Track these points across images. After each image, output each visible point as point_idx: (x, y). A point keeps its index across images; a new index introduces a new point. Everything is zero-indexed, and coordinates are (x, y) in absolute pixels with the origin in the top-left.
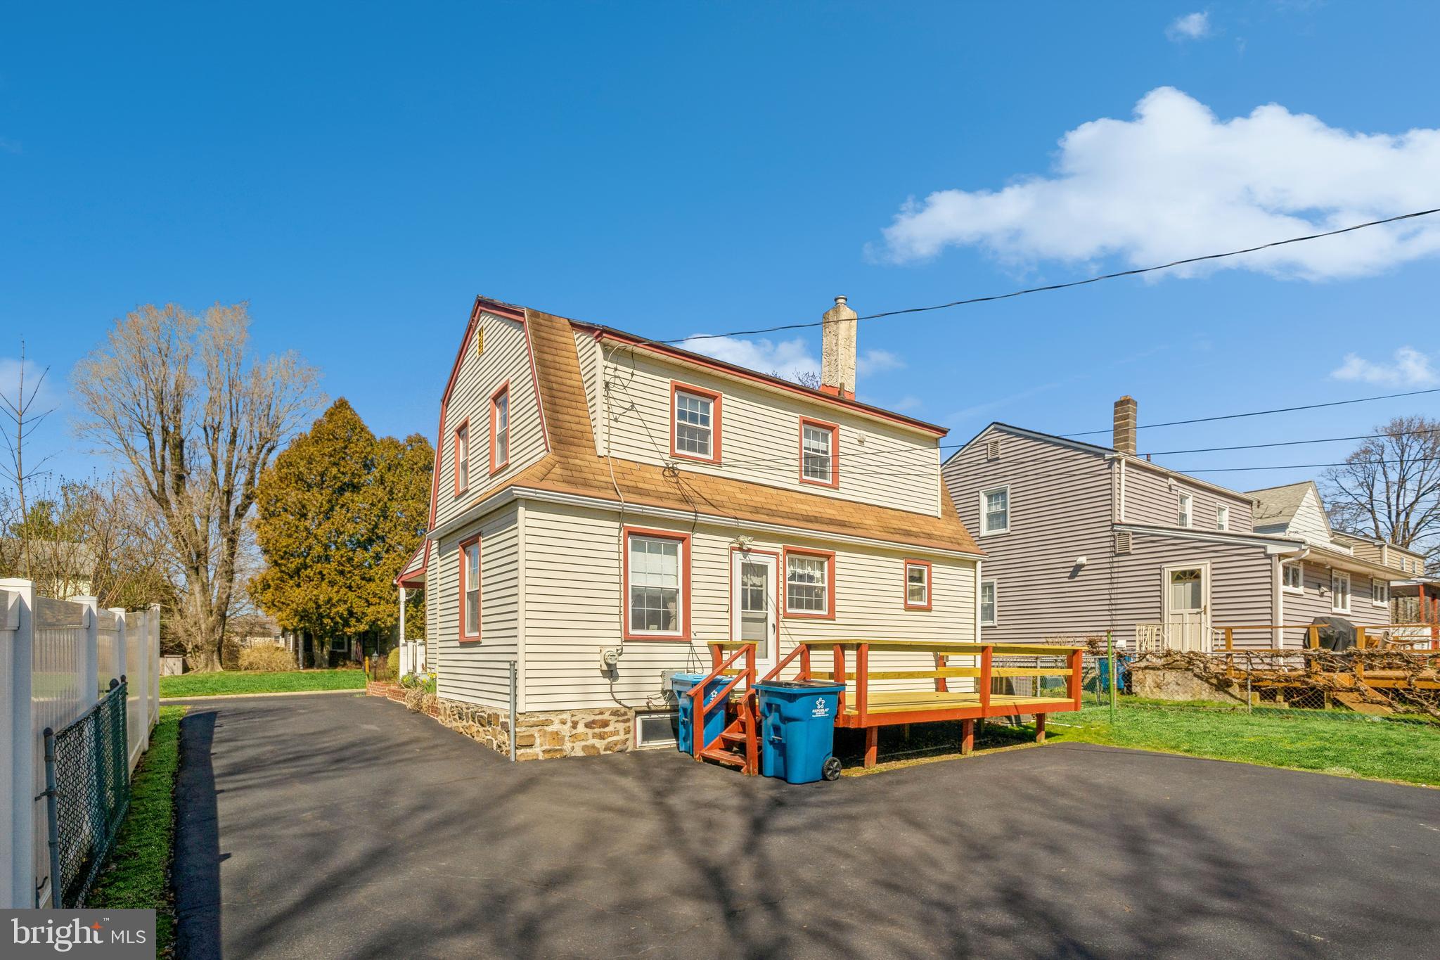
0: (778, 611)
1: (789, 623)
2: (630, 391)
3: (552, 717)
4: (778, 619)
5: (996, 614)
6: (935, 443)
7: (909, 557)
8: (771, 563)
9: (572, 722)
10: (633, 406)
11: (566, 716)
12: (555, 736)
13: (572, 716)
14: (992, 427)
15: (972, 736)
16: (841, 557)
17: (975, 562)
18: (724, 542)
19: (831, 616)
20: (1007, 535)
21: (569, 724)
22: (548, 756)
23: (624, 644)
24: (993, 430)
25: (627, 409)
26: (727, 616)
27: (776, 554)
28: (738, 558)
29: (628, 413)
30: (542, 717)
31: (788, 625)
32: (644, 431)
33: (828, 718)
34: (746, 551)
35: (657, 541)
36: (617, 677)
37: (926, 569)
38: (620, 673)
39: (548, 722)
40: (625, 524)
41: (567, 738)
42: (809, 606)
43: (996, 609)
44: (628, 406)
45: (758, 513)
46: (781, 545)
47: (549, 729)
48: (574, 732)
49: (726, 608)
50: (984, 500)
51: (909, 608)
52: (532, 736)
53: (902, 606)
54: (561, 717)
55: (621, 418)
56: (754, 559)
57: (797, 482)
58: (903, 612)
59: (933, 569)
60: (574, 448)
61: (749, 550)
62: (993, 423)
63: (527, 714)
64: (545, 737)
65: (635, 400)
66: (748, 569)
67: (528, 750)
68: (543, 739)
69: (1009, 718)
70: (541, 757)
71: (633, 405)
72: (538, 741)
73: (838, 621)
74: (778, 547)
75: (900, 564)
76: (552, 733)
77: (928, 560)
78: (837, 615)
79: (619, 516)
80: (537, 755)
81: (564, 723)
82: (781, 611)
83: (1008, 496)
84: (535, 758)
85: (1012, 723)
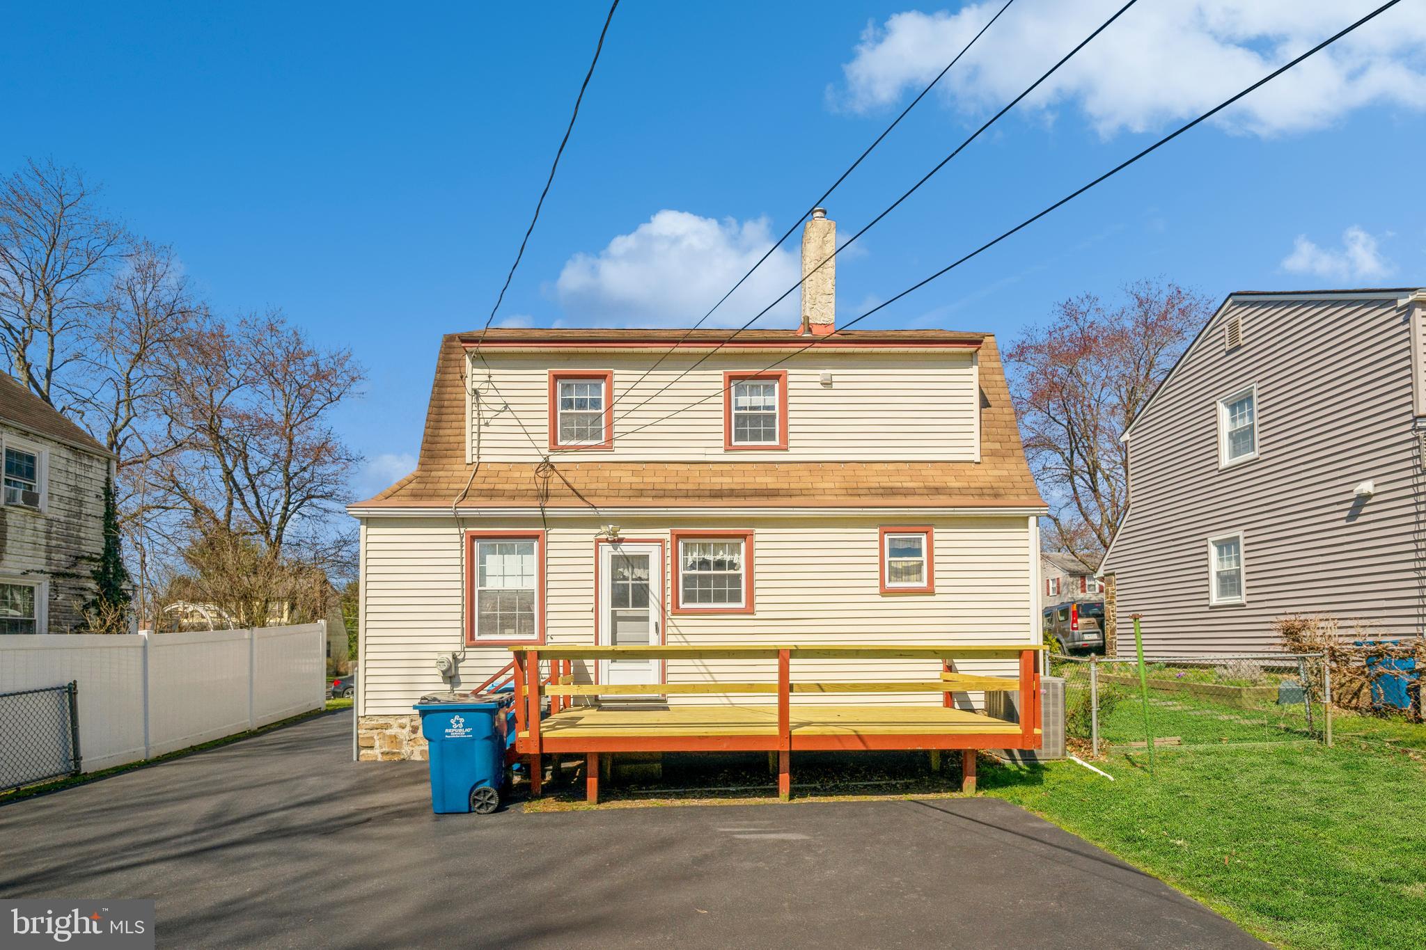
0: (663, 608)
1: (680, 621)
2: (502, 393)
3: (391, 721)
4: (663, 618)
5: (1244, 584)
6: (971, 359)
7: (886, 525)
8: (654, 552)
9: (412, 727)
10: (506, 408)
11: (405, 721)
12: (393, 739)
13: (412, 721)
14: (1230, 301)
15: (787, 775)
16: (761, 535)
17: (1026, 518)
18: (587, 535)
19: (750, 610)
20: (1255, 461)
21: (408, 728)
22: (387, 758)
23: (466, 649)
24: (1232, 304)
25: (500, 411)
26: (592, 615)
27: (661, 541)
28: (607, 551)
29: (501, 415)
30: (382, 721)
31: (677, 623)
32: (520, 430)
33: (473, 740)
34: (617, 542)
35: (508, 542)
36: (459, 683)
37: (924, 538)
38: (462, 679)
39: (388, 726)
40: (469, 529)
41: (405, 742)
42: (720, 597)
43: (1243, 577)
44: (500, 407)
45: (641, 496)
46: (668, 530)
47: (388, 732)
48: (413, 736)
49: (590, 607)
50: (1224, 413)
51: (885, 592)
52: (372, 738)
53: (877, 591)
54: (400, 721)
55: (492, 422)
56: (627, 549)
57: (722, 451)
58: (879, 598)
59: (936, 536)
60: (445, 461)
61: (621, 541)
62: (1231, 295)
63: (367, 717)
64: (384, 740)
65: (508, 400)
66: (620, 562)
67: (369, 752)
68: (382, 741)
69: (1009, 753)
70: (380, 758)
71: (506, 405)
72: (377, 744)
73: (758, 615)
74: (665, 533)
75: (873, 534)
76: (390, 736)
77: (926, 525)
78: (757, 607)
79: (460, 522)
80: (376, 756)
81: (402, 727)
82: (669, 608)
83: (1256, 400)
84: (374, 759)
85: (1014, 760)
